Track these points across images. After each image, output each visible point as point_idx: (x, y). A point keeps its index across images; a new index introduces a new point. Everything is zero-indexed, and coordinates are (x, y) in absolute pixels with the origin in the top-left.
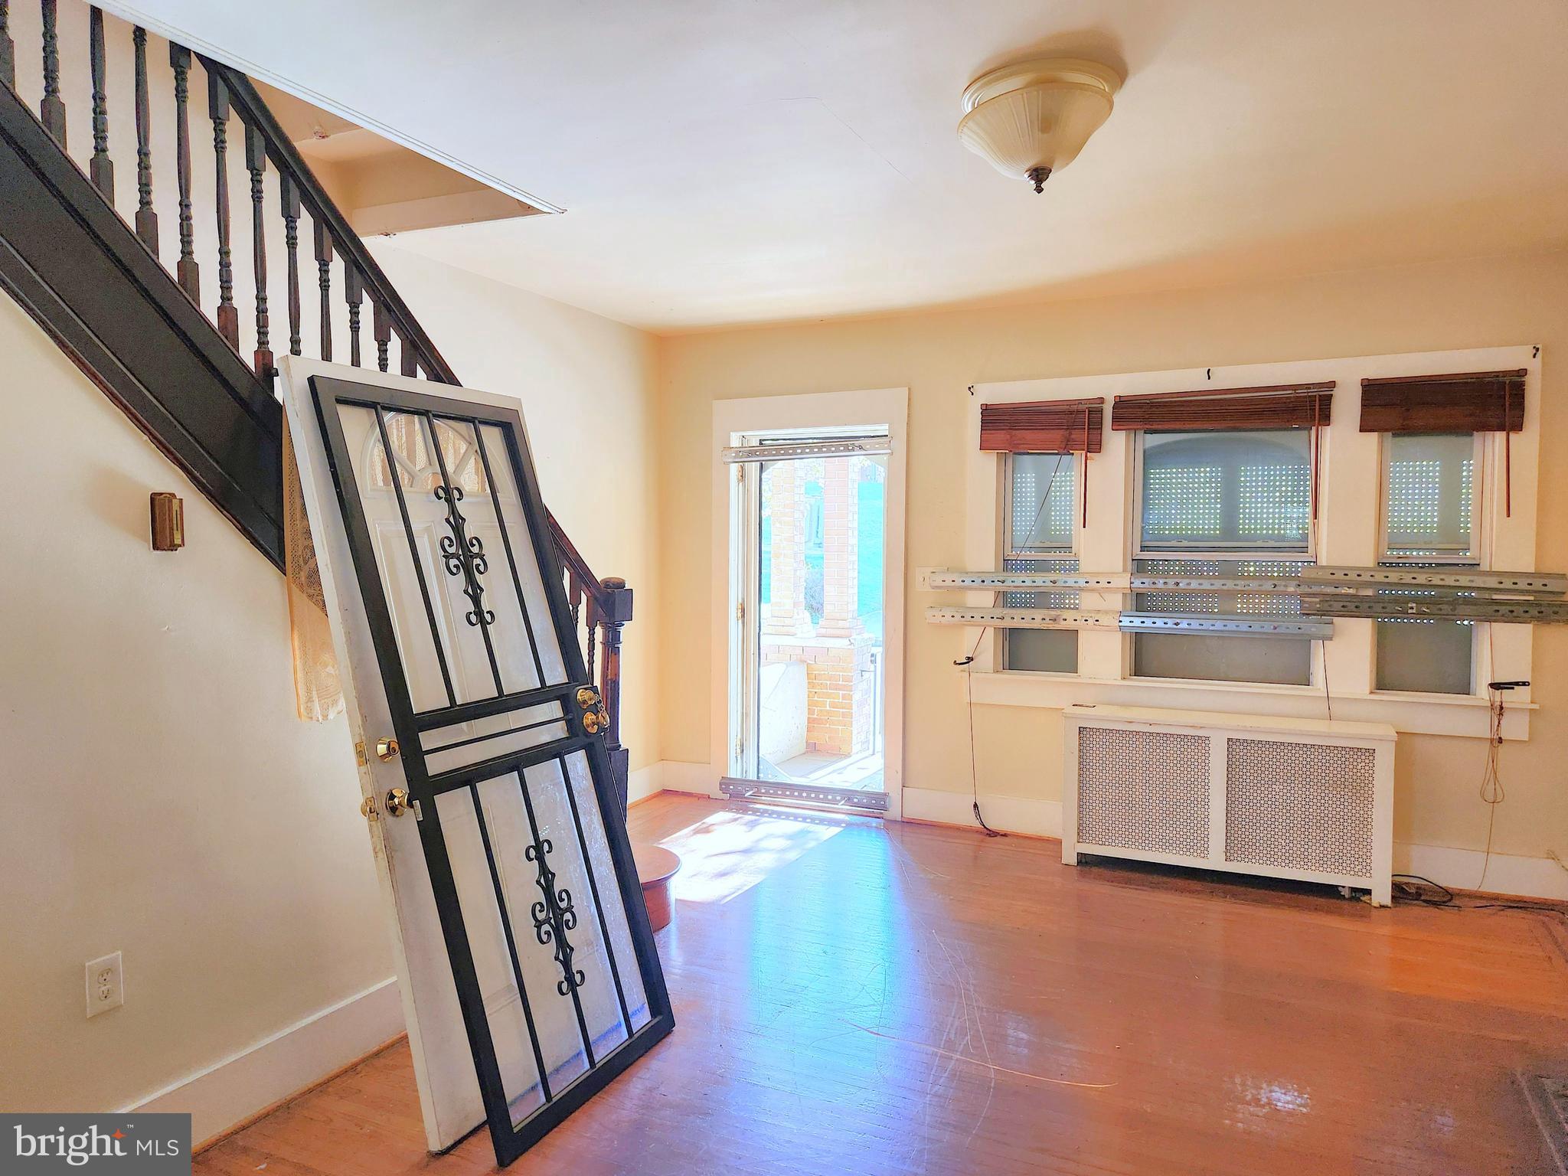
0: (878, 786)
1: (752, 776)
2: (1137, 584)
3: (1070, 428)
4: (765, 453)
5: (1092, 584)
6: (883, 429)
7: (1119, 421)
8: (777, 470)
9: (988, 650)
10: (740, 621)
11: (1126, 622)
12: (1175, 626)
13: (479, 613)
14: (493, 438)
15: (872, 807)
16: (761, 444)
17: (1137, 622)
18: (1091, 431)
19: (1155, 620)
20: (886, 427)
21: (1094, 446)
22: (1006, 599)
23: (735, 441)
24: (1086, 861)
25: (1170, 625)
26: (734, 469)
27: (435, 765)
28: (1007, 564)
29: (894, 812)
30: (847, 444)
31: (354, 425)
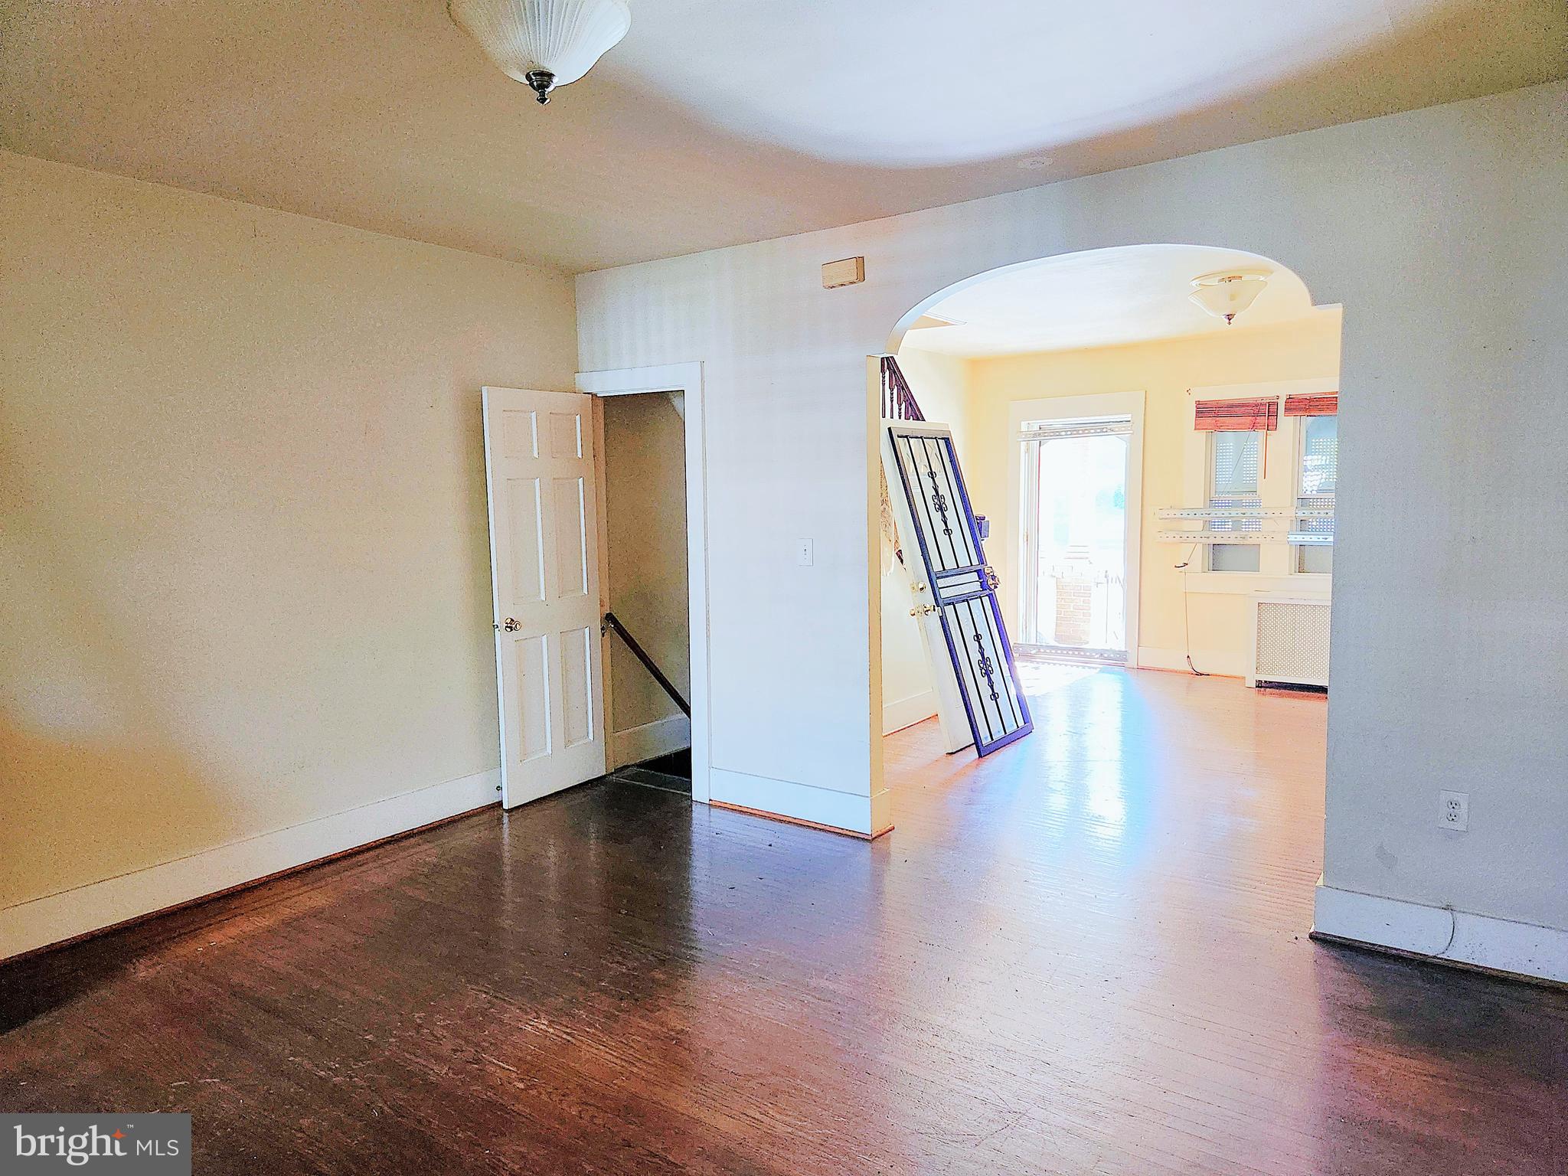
0: (1120, 646)
1: (1033, 642)
2: (1300, 514)
3: (1256, 415)
4: (1042, 435)
5: (1270, 515)
6: (1128, 417)
7: (1288, 410)
8: (1051, 447)
9: (1198, 557)
10: (1025, 544)
11: (1292, 538)
12: (1324, 540)
13: (947, 530)
14: (942, 443)
15: (1115, 661)
16: (1040, 428)
17: (1300, 538)
18: (1270, 417)
19: (1311, 536)
20: (1130, 415)
21: (1271, 427)
22: (1209, 525)
23: (1024, 427)
24: (1260, 685)
25: (1321, 540)
26: (1023, 444)
27: (944, 594)
28: (1212, 503)
29: (1132, 662)
30: (1101, 429)
31: (901, 443)
